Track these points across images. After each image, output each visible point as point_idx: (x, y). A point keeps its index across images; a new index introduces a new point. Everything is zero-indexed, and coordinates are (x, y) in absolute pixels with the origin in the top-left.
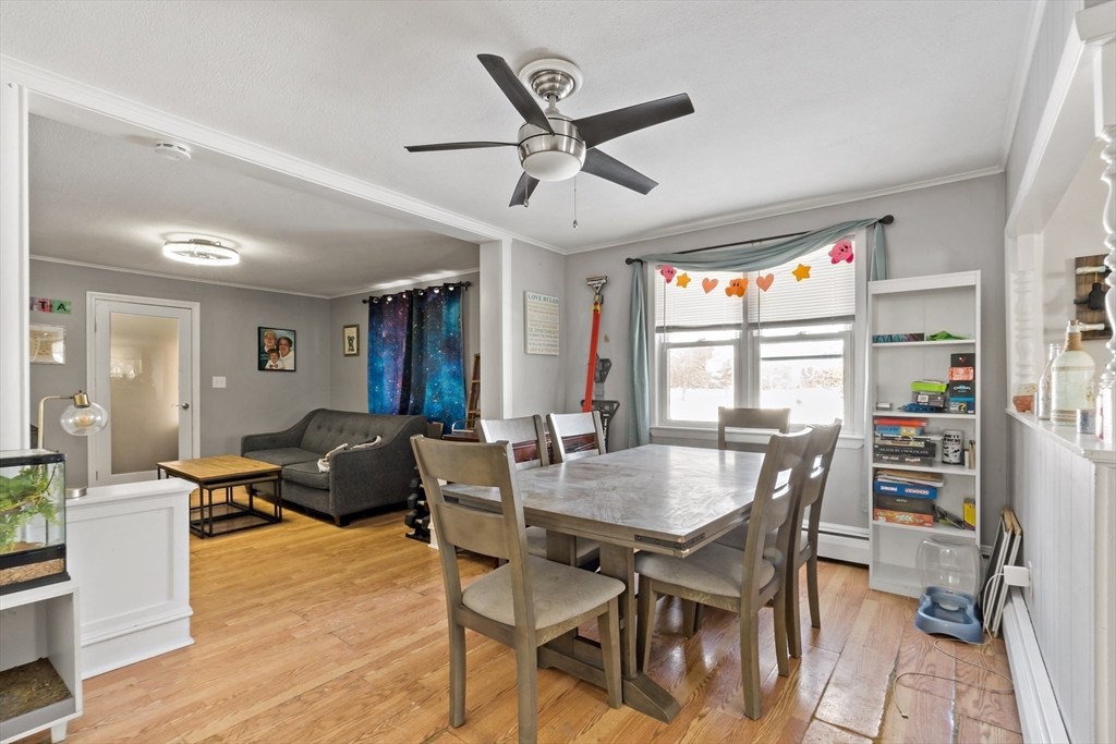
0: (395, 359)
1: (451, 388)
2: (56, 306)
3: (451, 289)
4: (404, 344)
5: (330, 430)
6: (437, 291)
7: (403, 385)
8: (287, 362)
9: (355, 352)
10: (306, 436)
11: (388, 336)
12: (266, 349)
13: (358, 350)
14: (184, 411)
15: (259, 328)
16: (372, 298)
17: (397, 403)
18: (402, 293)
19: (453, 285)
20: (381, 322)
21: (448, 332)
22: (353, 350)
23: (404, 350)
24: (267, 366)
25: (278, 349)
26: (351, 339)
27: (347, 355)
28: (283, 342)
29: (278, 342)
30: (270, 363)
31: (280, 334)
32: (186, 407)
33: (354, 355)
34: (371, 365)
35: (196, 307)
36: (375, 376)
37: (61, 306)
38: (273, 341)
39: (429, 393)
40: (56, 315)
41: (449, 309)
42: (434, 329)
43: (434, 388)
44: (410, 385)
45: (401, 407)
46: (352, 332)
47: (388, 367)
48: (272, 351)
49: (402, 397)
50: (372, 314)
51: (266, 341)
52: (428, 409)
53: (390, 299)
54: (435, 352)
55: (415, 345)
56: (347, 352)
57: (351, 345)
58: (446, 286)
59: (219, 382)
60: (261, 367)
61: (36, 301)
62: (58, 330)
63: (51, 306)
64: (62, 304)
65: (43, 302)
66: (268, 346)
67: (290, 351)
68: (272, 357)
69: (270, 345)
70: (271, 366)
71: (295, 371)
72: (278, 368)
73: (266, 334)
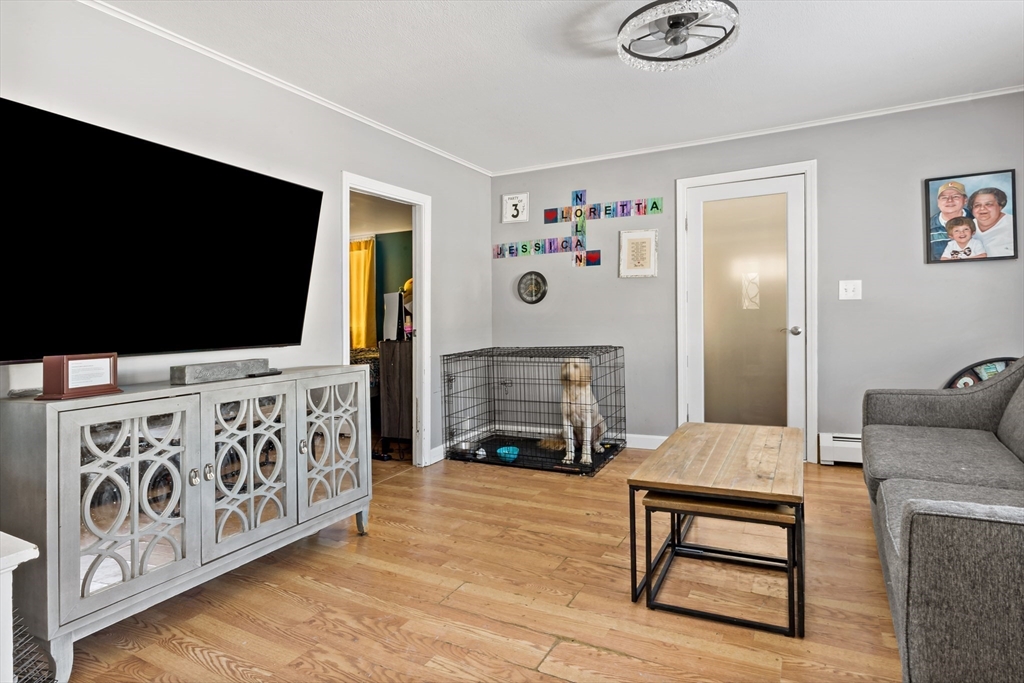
2: (649, 207)
8: (993, 240)
12: (943, 221)
15: (926, 181)
24: (947, 254)
25: (970, 216)
28: (983, 199)
29: (971, 203)
30: (952, 246)
31: (971, 185)
32: (796, 333)
35: (809, 167)
37: (654, 205)
38: (958, 202)
40: (651, 216)
48: (957, 221)
51: (942, 204)
59: (850, 290)
60: (933, 255)
61: (633, 204)
62: (650, 235)
63: (645, 207)
64: (655, 203)
65: (639, 205)
66: (947, 214)
67: (1000, 215)
68: (956, 235)
69: (950, 210)
70: (955, 252)
71: (1015, 257)
72: (972, 255)
73: (941, 190)
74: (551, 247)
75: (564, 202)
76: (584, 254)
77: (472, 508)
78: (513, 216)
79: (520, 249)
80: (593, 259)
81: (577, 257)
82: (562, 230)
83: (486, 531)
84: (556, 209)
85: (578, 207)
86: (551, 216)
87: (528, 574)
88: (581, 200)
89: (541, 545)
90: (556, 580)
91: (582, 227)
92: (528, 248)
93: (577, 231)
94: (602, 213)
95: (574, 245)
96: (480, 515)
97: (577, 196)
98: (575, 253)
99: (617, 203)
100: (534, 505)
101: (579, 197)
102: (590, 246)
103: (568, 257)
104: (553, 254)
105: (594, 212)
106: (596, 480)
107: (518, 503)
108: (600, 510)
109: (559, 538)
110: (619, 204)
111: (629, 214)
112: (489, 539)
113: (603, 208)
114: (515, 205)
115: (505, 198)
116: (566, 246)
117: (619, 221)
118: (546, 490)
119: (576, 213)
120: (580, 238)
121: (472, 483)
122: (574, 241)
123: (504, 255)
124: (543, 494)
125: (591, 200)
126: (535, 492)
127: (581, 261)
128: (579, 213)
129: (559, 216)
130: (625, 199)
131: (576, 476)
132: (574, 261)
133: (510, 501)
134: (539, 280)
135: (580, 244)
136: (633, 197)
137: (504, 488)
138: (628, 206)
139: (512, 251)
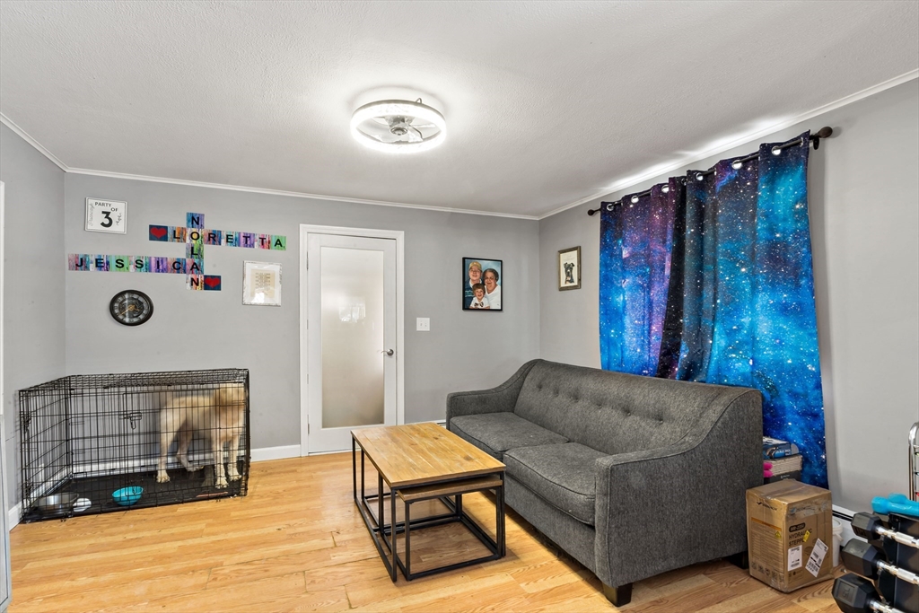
0: (648, 287)
1: (778, 335)
2: (273, 243)
3: (777, 152)
4: (668, 264)
5: (557, 392)
6: (737, 166)
7: (666, 328)
8: (492, 300)
9: (576, 283)
10: (521, 396)
11: (632, 255)
12: (471, 285)
13: (580, 280)
14: (387, 357)
15: (464, 259)
16: (604, 204)
17: (654, 355)
18: (660, 186)
19: (778, 145)
20: (620, 236)
21: (772, 230)
22: (572, 281)
23: (667, 272)
24: (472, 305)
25: (483, 284)
26: (569, 267)
27: (562, 289)
28: (489, 275)
29: (484, 276)
30: (475, 300)
32: (390, 354)
33: (575, 287)
34: (604, 299)
35: (400, 235)
36: (610, 315)
37: (278, 243)
38: (478, 274)
39: (719, 342)
40: (275, 252)
41: (772, 190)
42: (733, 232)
43: (730, 334)
44: (680, 327)
45: (661, 362)
46: (571, 258)
47: (634, 300)
48: (477, 286)
49: (663, 346)
50: (605, 227)
51: (471, 274)
52: (719, 369)
53: (635, 200)
54: (733, 271)
55: (689, 262)
56: (563, 285)
57: (569, 274)
58: (766, 148)
59: (423, 324)
60: (466, 307)
61: (257, 237)
62: (275, 269)
63: (269, 242)
64: (278, 240)
65: (263, 239)
66: (473, 280)
67: (496, 285)
68: (477, 294)
69: (475, 278)
70: (476, 304)
71: (501, 310)
72: (484, 307)
73: (471, 265)
74: (160, 266)
75: (176, 221)
76: (201, 278)
77: (139, 565)
78: (103, 224)
79: (113, 264)
80: (213, 283)
81: (192, 280)
82: (174, 250)
83: (190, 581)
84: (166, 228)
85: (194, 230)
86: (158, 233)
87: (285, 600)
88: (198, 223)
89: (266, 571)
90: (317, 593)
91: (200, 250)
92: (125, 263)
93: (192, 253)
94: (223, 241)
95: (188, 267)
96: (159, 569)
97: (193, 219)
98: (190, 276)
99: (239, 233)
100: (214, 538)
101: (195, 220)
102: (209, 270)
103: (183, 279)
104: (161, 274)
105: (214, 238)
106: (251, 497)
107: (190, 542)
108: (288, 522)
109: (276, 558)
110: (242, 235)
111: (252, 245)
112: (204, 587)
113: (224, 235)
114: (108, 213)
115: (91, 201)
116: (178, 267)
117: (242, 250)
118: (210, 521)
119: (191, 235)
120: (196, 261)
121: (103, 540)
122: (189, 262)
123: (87, 268)
124: (208, 525)
125: (209, 225)
126: (201, 525)
127: (197, 284)
128: (195, 236)
129: (170, 235)
130: (249, 231)
131: (227, 500)
132: (189, 284)
133: (180, 543)
134: (141, 299)
135: (196, 267)
136: (258, 230)
137: (155, 533)
138: (252, 238)
139: (99, 264)
